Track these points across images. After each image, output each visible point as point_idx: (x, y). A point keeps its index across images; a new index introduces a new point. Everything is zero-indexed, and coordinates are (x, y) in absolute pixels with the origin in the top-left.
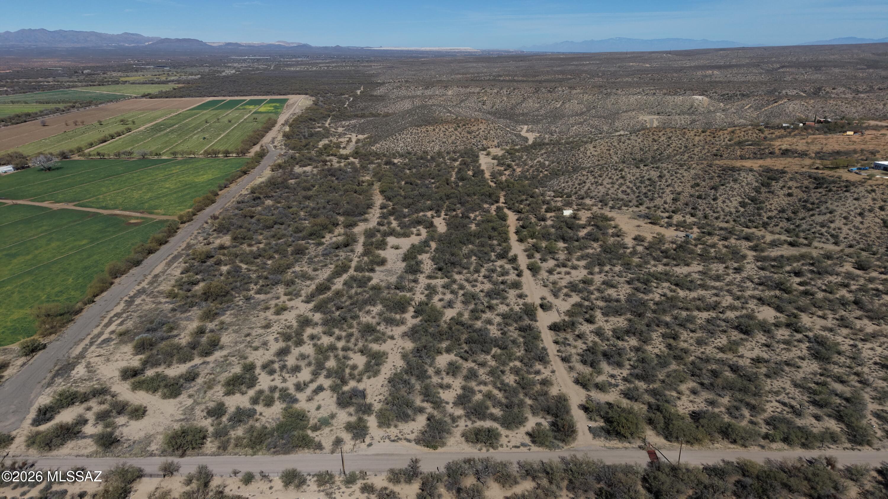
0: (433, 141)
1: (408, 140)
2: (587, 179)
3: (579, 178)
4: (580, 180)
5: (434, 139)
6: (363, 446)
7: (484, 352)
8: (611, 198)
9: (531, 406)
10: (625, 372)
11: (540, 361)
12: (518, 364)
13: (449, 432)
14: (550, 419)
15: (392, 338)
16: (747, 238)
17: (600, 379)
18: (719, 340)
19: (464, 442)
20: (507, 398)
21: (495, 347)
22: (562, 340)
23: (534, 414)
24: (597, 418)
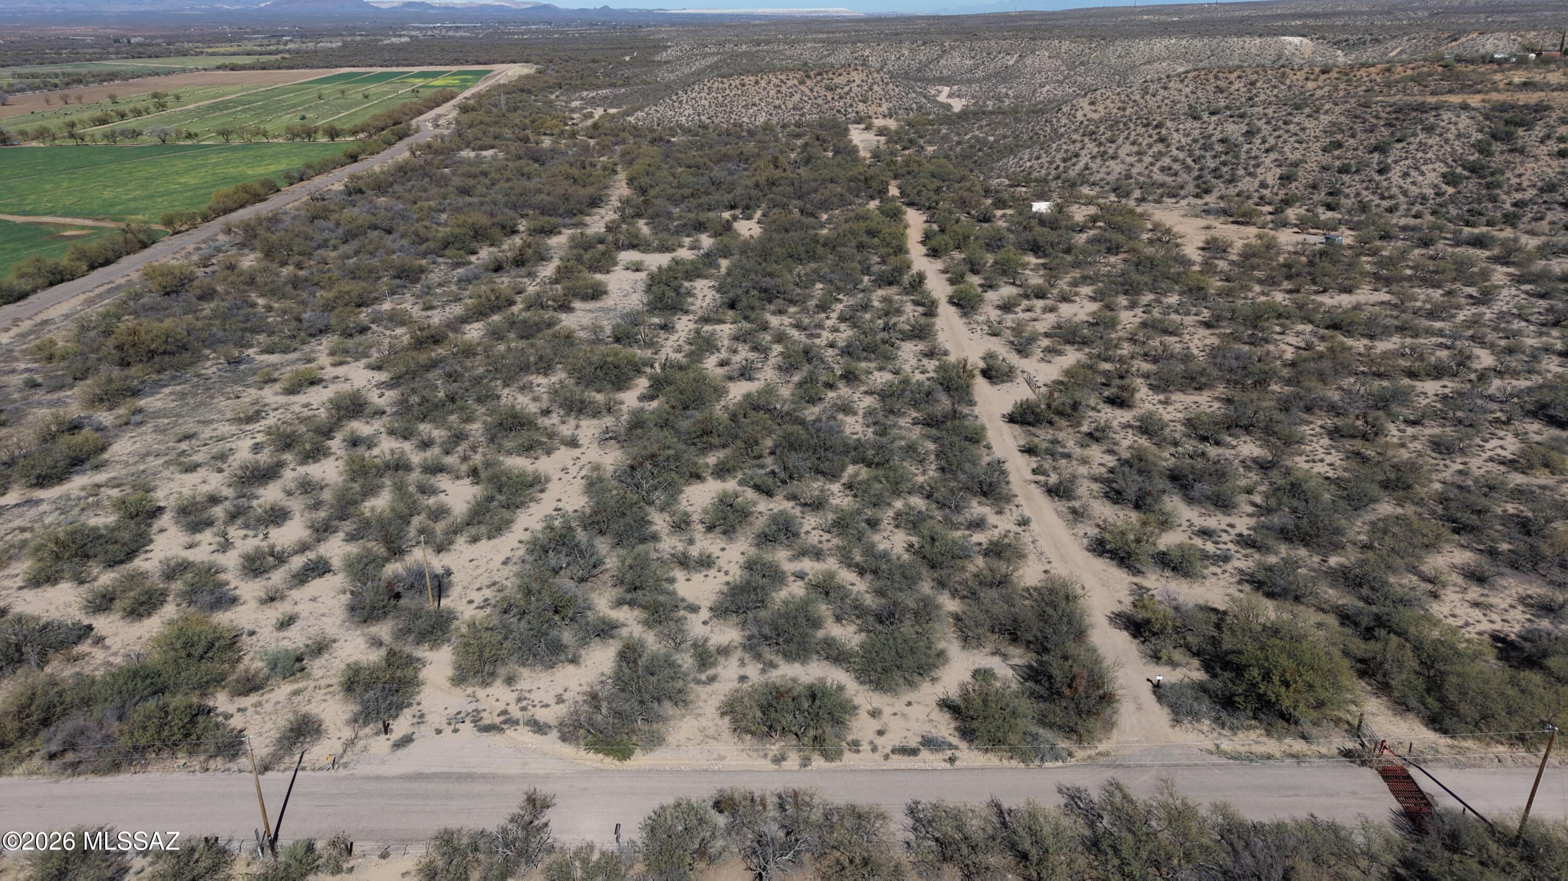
0: (754, 105)
1: (703, 102)
2: (1083, 148)
3: (1065, 147)
4: (1066, 151)
5: (756, 100)
6: (381, 744)
7: (823, 473)
8: (1137, 183)
9: (957, 618)
10: (1243, 524)
11: (985, 494)
12: (918, 502)
13: (680, 699)
14: (1020, 656)
15: (573, 443)
16: (1479, 242)
17: (1168, 540)
18: (1494, 443)
19: (726, 734)
20: (880, 593)
21: (854, 462)
22: (1045, 445)
23: (968, 640)
24: (1177, 655)
